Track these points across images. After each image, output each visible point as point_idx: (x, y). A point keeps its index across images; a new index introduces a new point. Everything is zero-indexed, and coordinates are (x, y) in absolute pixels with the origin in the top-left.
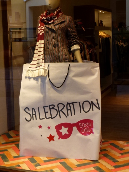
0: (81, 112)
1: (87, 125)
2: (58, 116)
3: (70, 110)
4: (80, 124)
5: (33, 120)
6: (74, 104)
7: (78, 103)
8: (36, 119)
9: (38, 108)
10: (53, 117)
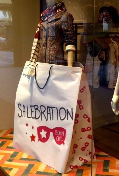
0: (58, 119)
1: (61, 133)
2: (41, 118)
3: (50, 114)
4: (56, 131)
5: (23, 117)
6: (53, 108)
7: (56, 108)
8: (25, 117)
9: (27, 106)
10: (37, 118)
